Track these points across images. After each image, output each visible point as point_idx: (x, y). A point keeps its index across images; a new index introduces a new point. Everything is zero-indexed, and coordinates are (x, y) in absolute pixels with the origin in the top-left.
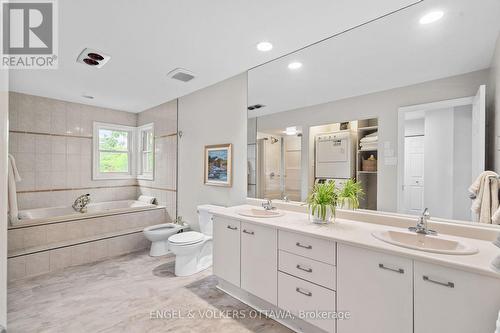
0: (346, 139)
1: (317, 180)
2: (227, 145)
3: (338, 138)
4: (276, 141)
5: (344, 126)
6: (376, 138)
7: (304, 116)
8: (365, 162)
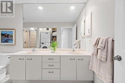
0: (49, 32)
1: (41, 43)
2: (13, 29)
3: (47, 32)
4: (27, 31)
5: (48, 29)
6: (56, 33)
7: (37, 25)
8: (53, 39)
